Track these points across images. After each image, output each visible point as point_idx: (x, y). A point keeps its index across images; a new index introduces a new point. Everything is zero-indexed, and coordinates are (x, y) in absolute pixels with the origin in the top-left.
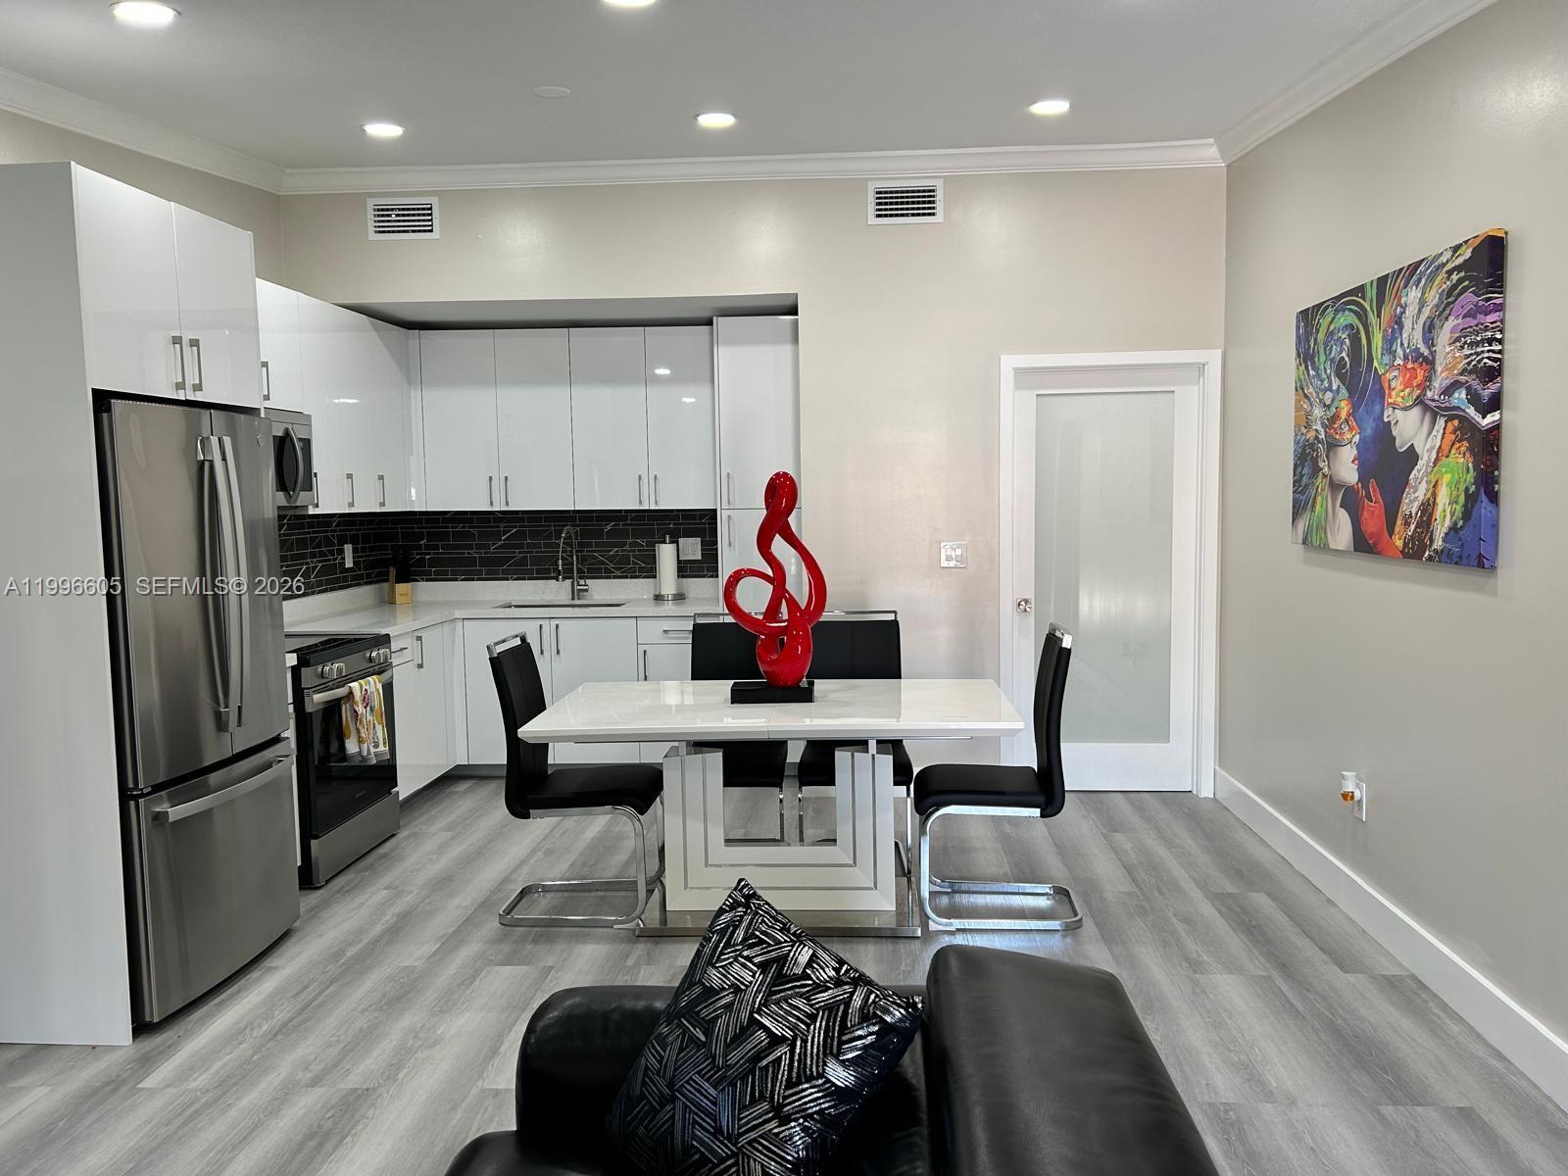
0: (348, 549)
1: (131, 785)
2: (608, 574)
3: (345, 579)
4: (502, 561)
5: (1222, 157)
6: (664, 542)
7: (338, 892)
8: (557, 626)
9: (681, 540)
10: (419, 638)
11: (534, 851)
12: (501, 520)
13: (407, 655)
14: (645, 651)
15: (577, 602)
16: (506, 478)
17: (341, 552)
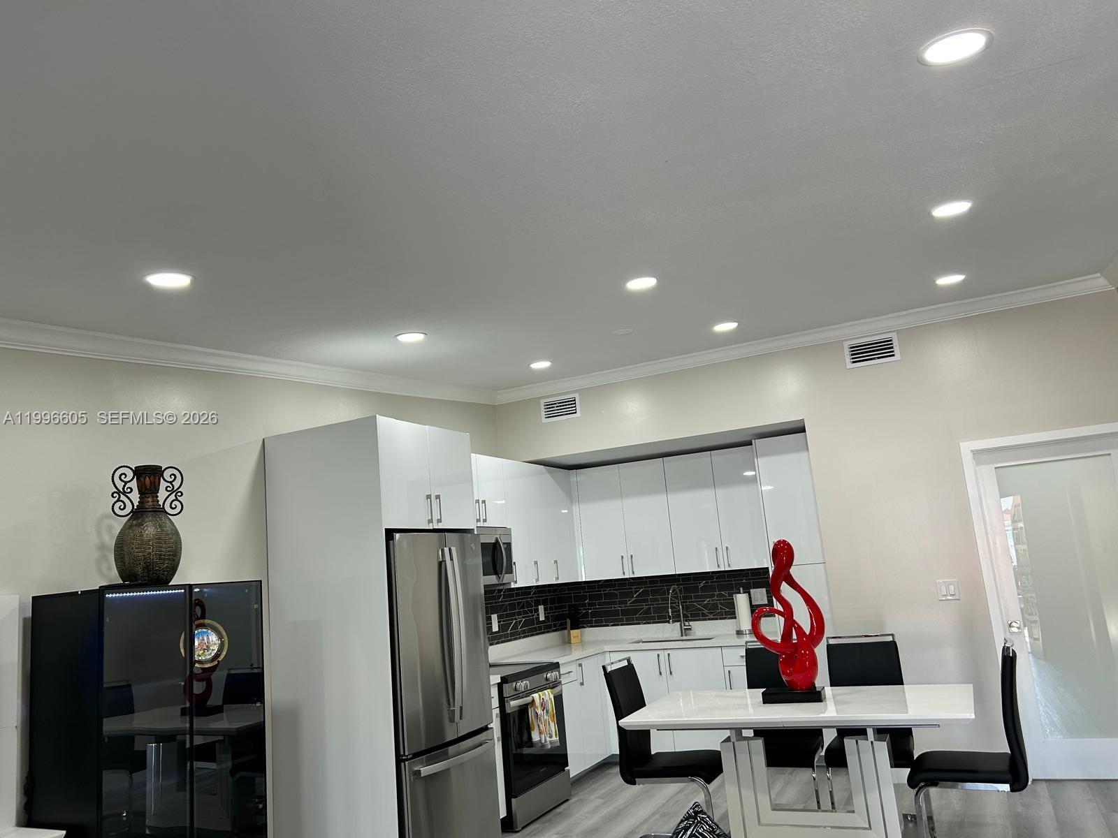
0: (541, 608)
1: (402, 753)
2: (704, 617)
3: (540, 628)
4: (636, 611)
5: (1111, 284)
6: (740, 593)
7: (528, 835)
8: (669, 655)
9: (752, 591)
10: (580, 665)
11: (654, 814)
12: (631, 584)
13: (573, 676)
14: (729, 672)
15: (684, 638)
16: (632, 556)
17: (537, 610)
